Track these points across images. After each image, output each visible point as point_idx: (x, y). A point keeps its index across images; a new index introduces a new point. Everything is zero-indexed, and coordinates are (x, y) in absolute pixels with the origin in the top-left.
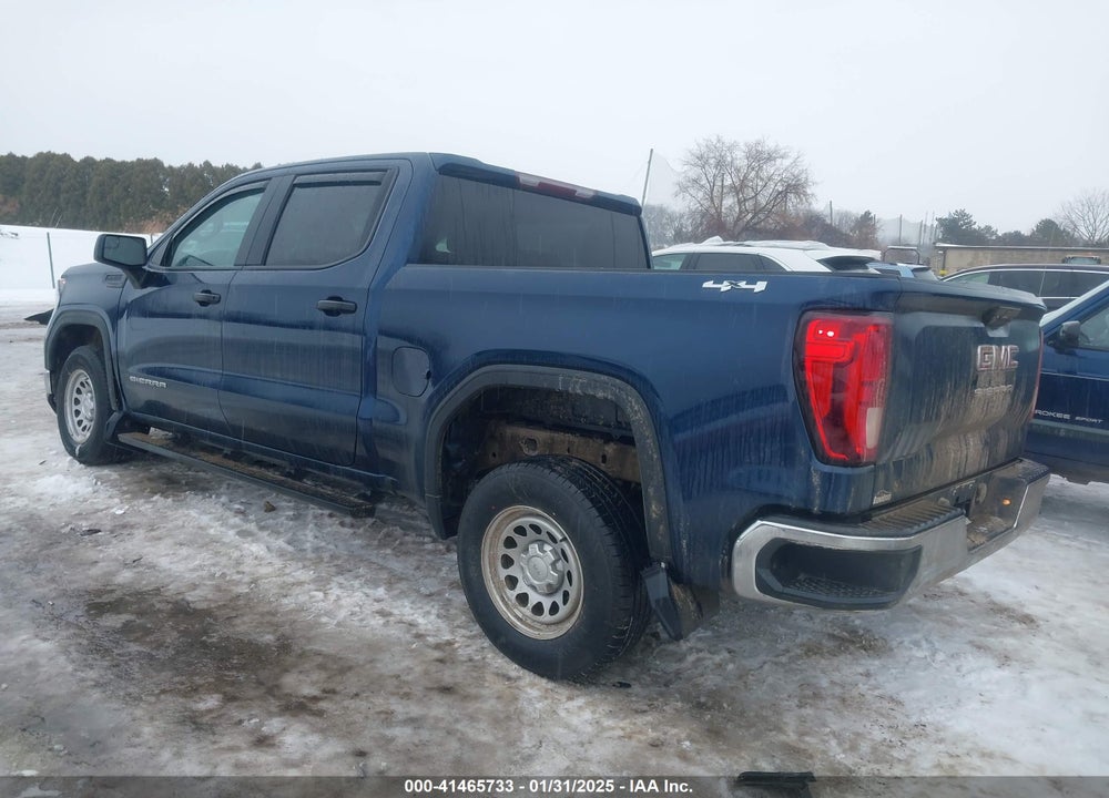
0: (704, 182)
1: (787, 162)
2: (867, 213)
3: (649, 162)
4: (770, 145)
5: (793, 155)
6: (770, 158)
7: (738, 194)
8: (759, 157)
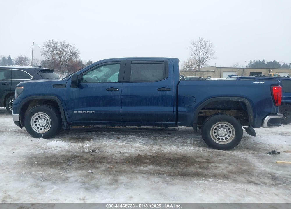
0: (50, 52)
1: (72, 48)
2: (90, 61)
3: (33, 45)
4: (67, 43)
5: (73, 46)
6: (67, 46)
7: (59, 55)
8: (64, 46)
